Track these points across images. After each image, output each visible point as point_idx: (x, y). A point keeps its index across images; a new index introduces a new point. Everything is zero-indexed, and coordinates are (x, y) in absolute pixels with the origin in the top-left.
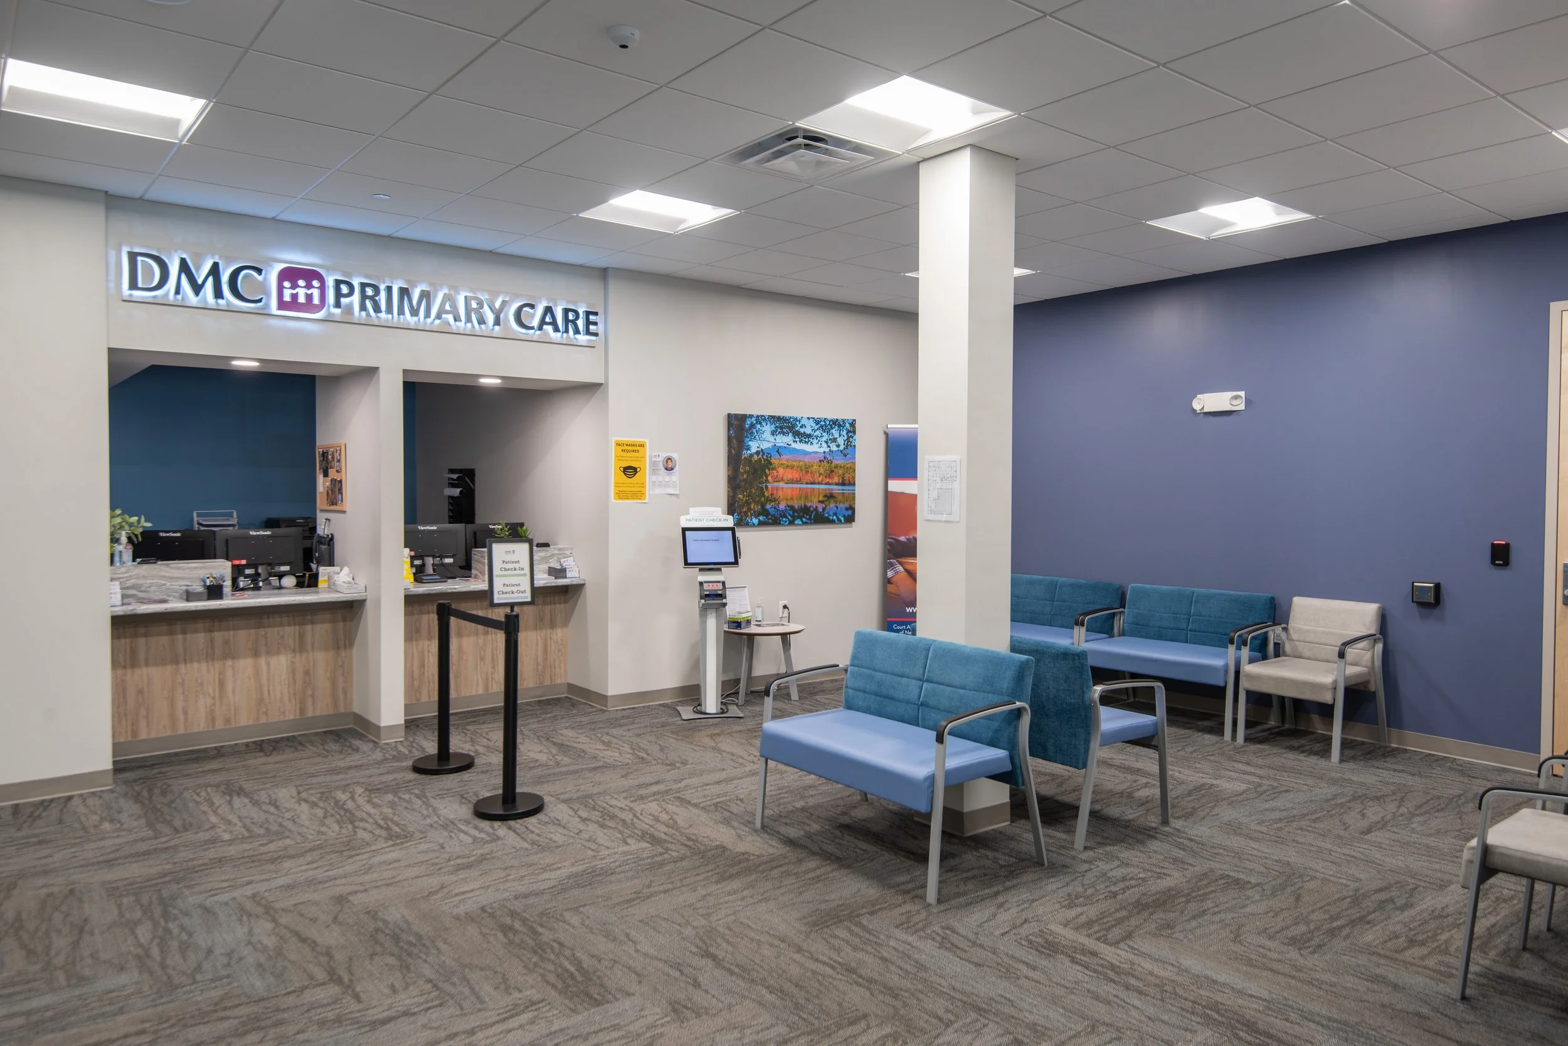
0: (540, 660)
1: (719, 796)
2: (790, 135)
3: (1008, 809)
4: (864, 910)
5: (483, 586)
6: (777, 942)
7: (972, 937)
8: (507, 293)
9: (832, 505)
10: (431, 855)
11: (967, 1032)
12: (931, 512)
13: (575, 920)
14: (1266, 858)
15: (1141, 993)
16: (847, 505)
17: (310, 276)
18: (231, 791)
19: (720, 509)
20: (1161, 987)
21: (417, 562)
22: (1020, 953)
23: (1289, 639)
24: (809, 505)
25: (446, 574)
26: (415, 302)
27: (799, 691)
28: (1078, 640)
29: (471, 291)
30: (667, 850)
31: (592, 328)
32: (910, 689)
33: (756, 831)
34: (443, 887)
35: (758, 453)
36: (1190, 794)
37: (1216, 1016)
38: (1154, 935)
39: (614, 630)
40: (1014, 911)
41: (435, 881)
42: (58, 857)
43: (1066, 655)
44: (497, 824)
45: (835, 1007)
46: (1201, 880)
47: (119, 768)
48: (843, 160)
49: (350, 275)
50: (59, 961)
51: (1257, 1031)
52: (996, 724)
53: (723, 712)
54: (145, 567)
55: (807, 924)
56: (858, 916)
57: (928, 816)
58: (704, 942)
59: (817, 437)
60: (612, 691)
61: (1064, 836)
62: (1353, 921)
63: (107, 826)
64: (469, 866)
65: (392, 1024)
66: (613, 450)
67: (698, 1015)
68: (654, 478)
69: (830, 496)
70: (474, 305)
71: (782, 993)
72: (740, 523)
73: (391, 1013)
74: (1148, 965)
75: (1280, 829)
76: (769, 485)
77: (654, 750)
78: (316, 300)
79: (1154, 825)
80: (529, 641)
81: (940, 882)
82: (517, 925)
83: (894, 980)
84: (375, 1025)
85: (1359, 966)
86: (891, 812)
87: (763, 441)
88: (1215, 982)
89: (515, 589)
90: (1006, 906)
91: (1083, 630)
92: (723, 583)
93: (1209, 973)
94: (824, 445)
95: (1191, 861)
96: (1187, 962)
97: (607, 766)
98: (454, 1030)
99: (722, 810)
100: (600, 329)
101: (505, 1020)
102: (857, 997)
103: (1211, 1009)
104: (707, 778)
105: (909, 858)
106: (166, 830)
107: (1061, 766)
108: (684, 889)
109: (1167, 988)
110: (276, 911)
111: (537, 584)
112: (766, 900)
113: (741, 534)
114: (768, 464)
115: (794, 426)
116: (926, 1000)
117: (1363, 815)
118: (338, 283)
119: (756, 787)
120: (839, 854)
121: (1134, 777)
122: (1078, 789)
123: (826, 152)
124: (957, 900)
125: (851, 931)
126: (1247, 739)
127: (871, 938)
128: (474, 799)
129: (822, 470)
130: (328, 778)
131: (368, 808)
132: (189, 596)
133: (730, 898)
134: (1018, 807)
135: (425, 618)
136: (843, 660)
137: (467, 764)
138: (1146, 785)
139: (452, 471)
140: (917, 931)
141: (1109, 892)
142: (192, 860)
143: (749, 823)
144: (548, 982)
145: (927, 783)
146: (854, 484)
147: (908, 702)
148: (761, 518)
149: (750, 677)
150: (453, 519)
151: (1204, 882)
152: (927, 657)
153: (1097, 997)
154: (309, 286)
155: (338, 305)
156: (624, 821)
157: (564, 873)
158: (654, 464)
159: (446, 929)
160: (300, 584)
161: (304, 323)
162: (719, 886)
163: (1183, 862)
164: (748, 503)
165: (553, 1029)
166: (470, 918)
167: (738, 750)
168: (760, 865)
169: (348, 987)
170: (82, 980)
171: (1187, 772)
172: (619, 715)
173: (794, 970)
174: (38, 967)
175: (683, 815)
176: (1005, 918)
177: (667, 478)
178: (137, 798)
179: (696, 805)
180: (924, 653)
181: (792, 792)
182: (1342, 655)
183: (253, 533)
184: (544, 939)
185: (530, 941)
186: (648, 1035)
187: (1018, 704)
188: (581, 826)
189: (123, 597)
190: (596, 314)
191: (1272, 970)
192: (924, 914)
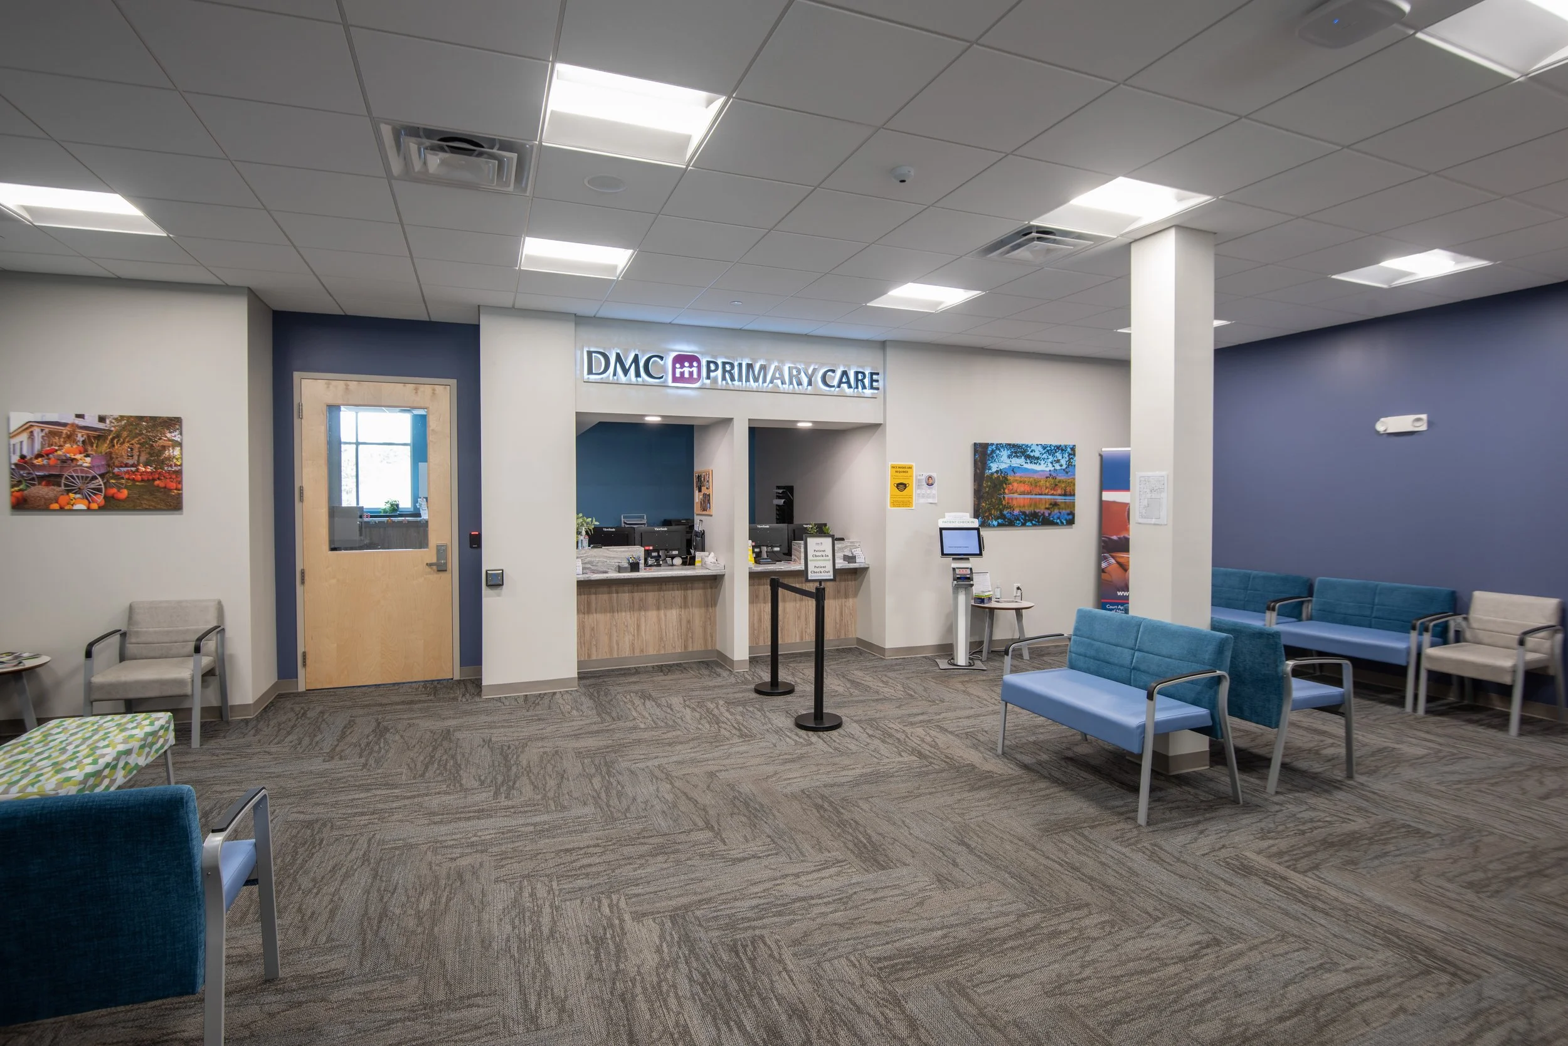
0: (838, 621)
1: (969, 727)
2: (1026, 232)
3: (1208, 756)
4: (1086, 825)
5: (801, 567)
6: (1016, 841)
7: (1177, 854)
8: (816, 363)
9: (1056, 511)
10: (768, 751)
11: (1172, 928)
12: (1142, 517)
13: (866, 807)
14: (1445, 813)
15: (1327, 914)
16: (1068, 511)
17: (692, 359)
18: (645, 696)
19: (968, 514)
20: (1345, 911)
21: (757, 550)
22: (1217, 871)
23: (1469, 627)
24: (1037, 511)
25: (774, 558)
26: (756, 373)
27: (1030, 653)
28: (1270, 622)
29: (793, 362)
30: (931, 763)
31: (875, 384)
32: (1124, 656)
33: (998, 756)
34: (776, 773)
35: (997, 472)
36: (1373, 754)
37: (1396, 940)
38: (1339, 868)
39: (890, 601)
40: (1213, 838)
41: (770, 769)
42: (549, 729)
43: (1261, 635)
44: (810, 733)
45: (1063, 895)
46: (1384, 827)
47: (582, 676)
48: (1067, 247)
49: (716, 357)
50: (551, 794)
51: (1435, 957)
52: (1199, 688)
53: (970, 665)
54: (596, 550)
55: (1039, 829)
56: (1081, 828)
57: (1140, 756)
58: (960, 834)
59: (1044, 459)
60: (888, 645)
61: (1257, 782)
62: (1530, 873)
63: (574, 712)
64: (793, 761)
65: (746, 862)
66: (889, 471)
67: (957, 887)
68: (919, 491)
69: (1055, 504)
70: (795, 372)
71: (1020, 879)
72: (983, 524)
73: (745, 855)
74: (1334, 893)
75: (1459, 790)
76: (1006, 496)
77: (920, 689)
78: (695, 376)
79: (1339, 778)
80: (831, 606)
81: (1149, 809)
82: (826, 805)
83: (1111, 880)
84: (736, 861)
85: (1536, 912)
86: (1104, 749)
87: (1002, 463)
88: (1396, 912)
89: (822, 570)
90: (1207, 833)
91: (1274, 614)
92: (971, 569)
93: (1389, 904)
94: (1050, 465)
95: (1374, 810)
96: (1369, 893)
97: (886, 699)
98: (786, 872)
99: (972, 738)
100: (880, 385)
101: (819, 870)
102: (1081, 890)
103: (1391, 934)
104: (959, 713)
105: (1122, 788)
106: (608, 718)
107: (1254, 725)
108: (945, 793)
109: (1350, 913)
110: (672, 777)
111: (838, 566)
112: (1007, 808)
113: (984, 533)
114: (1005, 478)
115: (1025, 451)
116: (1138, 898)
117: (1541, 783)
118: (709, 363)
119: (997, 723)
120: (1064, 779)
121: (1322, 738)
122: (1270, 744)
123: (1055, 241)
124: (1163, 824)
125: (1075, 839)
126: (1428, 712)
127: (1092, 846)
128: (795, 715)
129: (1048, 484)
130: (702, 693)
131: (727, 714)
132: (620, 569)
133: (979, 804)
134: (1217, 755)
135: (762, 588)
136: (1068, 630)
137: (790, 691)
138: (1332, 745)
139: (778, 488)
140: (1130, 845)
141: (1298, 830)
142: (623, 739)
143: (992, 750)
144: (848, 848)
145: (1139, 731)
146: (1074, 495)
147: (1122, 666)
148: (1000, 521)
149: (991, 641)
150: (779, 521)
151: (1387, 829)
152: (1138, 631)
153: (1287, 913)
154: (691, 366)
155: (708, 377)
156: (898, 739)
157: (858, 772)
158: (919, 481)
159: (779, 802)
160: (684, 563)
161: (688, 391)
162: (971, 794)
163: (1366, 811)
164: (989, 510)
165: (852, 882)
166: (794, 796)
167: (984, 695)
168: (1002, 781)
169: (718, 834)
170: (564, 808)
171: (1370, 736)
172: (894, 662)
173: (1030, 863)
174: (539, 797)
175: (942, 739)
176: (1205, 842)
177: (929, 491)
178: (591, 697)
179: (951, 733)
180: (1136, 628)
181: (1025, 729)
182: (1522, 643)
183: (657, 529)
184: (845, 817)
185: (835, 818)
186: (920, 895)
187: (1218, 672)
188: (868, 740)
189: (584, 569)
190: (878, 374)
191: (1452, 908)
192: (1135, 832)
